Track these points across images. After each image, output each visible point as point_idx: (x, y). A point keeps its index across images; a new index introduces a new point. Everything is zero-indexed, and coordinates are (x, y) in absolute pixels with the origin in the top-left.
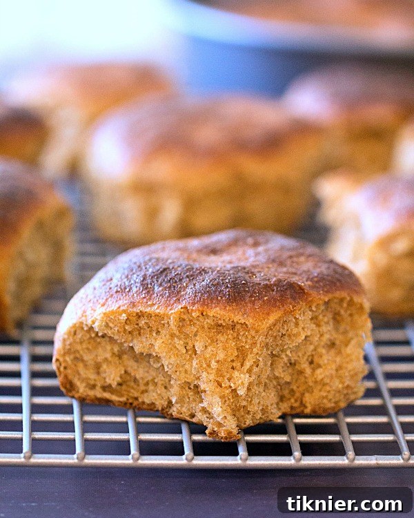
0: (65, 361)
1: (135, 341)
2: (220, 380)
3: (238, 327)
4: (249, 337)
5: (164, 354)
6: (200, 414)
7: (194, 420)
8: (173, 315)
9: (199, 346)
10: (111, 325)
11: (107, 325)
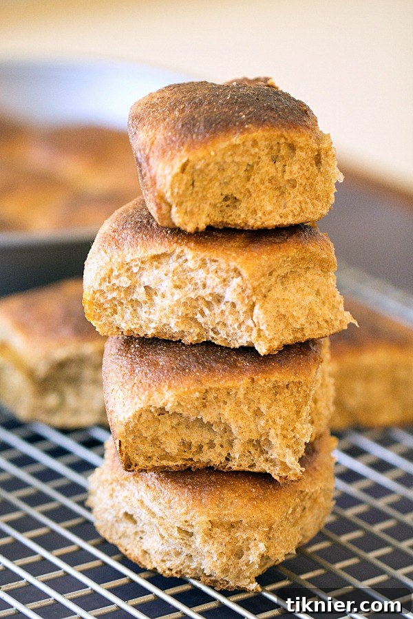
0: (127, 441)
1: (202, 413)
2: (285, 432)
3: (291, 385)
4: (302, 392)
5: (232, 420)
6: (264, 464)
7: (256, 470)
8: (243, 386)
9: (263, 409)
10: (182, 403)
11: (179, 404)
